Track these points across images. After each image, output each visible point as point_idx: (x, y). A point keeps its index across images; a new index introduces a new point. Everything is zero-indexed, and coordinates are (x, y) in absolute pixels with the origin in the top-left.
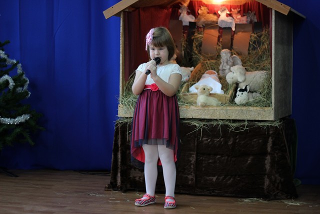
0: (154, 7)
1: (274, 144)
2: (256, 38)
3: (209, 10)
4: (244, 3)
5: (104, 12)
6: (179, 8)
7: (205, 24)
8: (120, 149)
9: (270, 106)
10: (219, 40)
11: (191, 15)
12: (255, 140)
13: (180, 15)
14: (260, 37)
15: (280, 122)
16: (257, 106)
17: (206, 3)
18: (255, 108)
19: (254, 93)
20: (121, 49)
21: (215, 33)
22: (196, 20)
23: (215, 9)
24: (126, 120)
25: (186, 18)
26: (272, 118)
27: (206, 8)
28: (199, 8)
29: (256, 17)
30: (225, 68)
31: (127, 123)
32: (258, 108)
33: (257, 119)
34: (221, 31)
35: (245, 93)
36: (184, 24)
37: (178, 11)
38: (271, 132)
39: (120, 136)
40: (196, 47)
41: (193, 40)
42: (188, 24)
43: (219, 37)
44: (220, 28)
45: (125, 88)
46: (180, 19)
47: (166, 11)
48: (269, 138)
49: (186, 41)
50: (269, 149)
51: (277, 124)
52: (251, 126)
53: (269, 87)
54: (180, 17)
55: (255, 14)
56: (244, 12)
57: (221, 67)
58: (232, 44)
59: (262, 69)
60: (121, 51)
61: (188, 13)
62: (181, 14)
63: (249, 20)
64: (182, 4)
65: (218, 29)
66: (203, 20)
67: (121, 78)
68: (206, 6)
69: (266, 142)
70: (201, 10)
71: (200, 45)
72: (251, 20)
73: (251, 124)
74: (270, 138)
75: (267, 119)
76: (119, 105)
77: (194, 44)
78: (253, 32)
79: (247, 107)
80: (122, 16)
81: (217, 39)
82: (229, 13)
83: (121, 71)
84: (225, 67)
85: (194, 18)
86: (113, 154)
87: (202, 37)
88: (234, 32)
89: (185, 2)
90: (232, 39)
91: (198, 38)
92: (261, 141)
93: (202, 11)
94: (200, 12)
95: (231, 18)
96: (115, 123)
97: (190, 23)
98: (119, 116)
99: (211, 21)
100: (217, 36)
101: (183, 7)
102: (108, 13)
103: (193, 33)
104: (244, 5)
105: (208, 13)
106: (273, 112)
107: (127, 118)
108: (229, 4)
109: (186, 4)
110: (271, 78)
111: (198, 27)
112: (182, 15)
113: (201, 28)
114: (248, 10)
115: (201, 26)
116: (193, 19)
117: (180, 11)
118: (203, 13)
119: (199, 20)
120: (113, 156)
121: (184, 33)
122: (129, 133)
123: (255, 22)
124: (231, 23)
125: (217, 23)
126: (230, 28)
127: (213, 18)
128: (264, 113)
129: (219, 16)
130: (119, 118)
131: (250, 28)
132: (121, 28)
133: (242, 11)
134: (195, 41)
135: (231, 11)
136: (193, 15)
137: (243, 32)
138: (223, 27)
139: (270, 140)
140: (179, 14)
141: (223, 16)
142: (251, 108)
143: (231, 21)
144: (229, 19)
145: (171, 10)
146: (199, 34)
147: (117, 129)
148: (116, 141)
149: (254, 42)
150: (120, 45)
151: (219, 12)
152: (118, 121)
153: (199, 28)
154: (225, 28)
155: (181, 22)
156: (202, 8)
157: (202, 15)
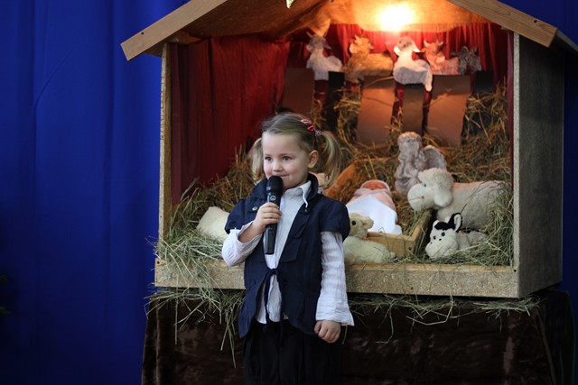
0: (248, 36)
1: (519, 353)
2: (478, 107)
3: (372, 44)
4: (452, 27)
5: (122, 44)
6: (307, 40)
7: (365, 77)
8: (158, 361)
9: (509, 264)
10: (395, 112)
11: (333, 58)
12: (474, 344)
13: (309, 57)
14: (489, 104)
15: (534, 301)
16: (477, 264)
17: (365, 29)
18: (474, 269)
19: (472, 233)
20: (162, 129)
21: (386, 97)
22: (345, 68)
23: (388, 43)
24: (172, 295)
25: (324, 64)
26: (513, 292)
27: (367, 40)
28: (352, 41)
29: (478, 61)
30: (409, 176)
31: (174, 301)
32: (481, 269)
33: (478, 295)
34: (400, 91)
35: (450, 232)
36: (318, 77)
37: (304, 48)
38: (512, 326)
39: (158, 332)
40: (345, 128)
41: (337, 112)
42: (326, 77)
43: (396, 106)
44: (399, 85)
45: (172, 220)
46: (308, 66)
47: (276, 47)
48: (506, 340)
49: (322, 114)
50: (507, 367)
51: (524, 307)
52: (463, 311)
53: (508, 218)
54: (308, 62)
55: (477, 53)
56: (453, 48)
57: (398, 174)
58: (425, 122)
59: (493, 178)
60: (162, 134)
61: (327, 53)
62: (310, 54)
63: (464, 66)
64: (313, 33)
65: (393, 89)
66: (359, 67)
67: (162, 196)
68: (367, 35)
69: (499, 351)
70: (356, 44)
71: (354, 123)
72: (468, 66)
73: (465, 305)
74: (510, 339)
75: (503, 295)
76: (157, 260)
77: (339, 121)
78: (474, 95)
79: (453, 267)
80: (164, 53)
81: (391, 109)
82: (418, 51)
83: (162, 179)
84: (408, 172)
85: (339, 62)
86: (143, 371)
87: (359, 106)
88: (430, 93)
89: (318, 28)
90: (426, 111)
91: (349, 107)
92: (487, 346)
93: (358, 46)
94: (353, 49)
95: (422, 62)
96: (148, 300)
97: (331, 74)
98: (156, 285)
99: (378, 70)
100: (392, 104)
101: (315, 40)
102: (132, 47)
103: (338, 97)
104: (453, 32)
105: (372, 51)
106: (515, 278)
107: (173, 289)
108: (419, 31)
109: (321, 33)
110: (511, 197)
111: (348, 83)
112: (312, 57)
113: (354, 85)
114: (462, 43)
115: (357, 82)
116: (337, 64)
117: (308, 48)
118: (361, 52)
119: (352, 66)
120: (143, 377)
121: (317, 96)
122: (179, 325)
123: (478, 72)
124: (423, 73)
125: (392, 75)
126: (421, 86)
127: (381, 62)
128: (495, 281)
129: (395, 58)
130: (157, 288)
131: (467, 85)
132: (163, 81)
133: (448, 47)
134: (341, 116)
135: (422, 46)
136: (337, 56)
137: (450, 94)
138: (404, 83)
139: (510, 345)
140: (305, 55)
141: (405, 58)
142: (464, 269)
143: (424, 69)
144: (418, 66)
145: (287, 45)
146: (350, 98)
147: (153, 314)
148: (150, 342)
149: (476, 117)
150: (160, 120)
151: (396, 50)
152: (156, 297)
153: (350, 84)
154: (409, 86)
155: (311, 72)
156: (359, 40)
157: (357, 56)
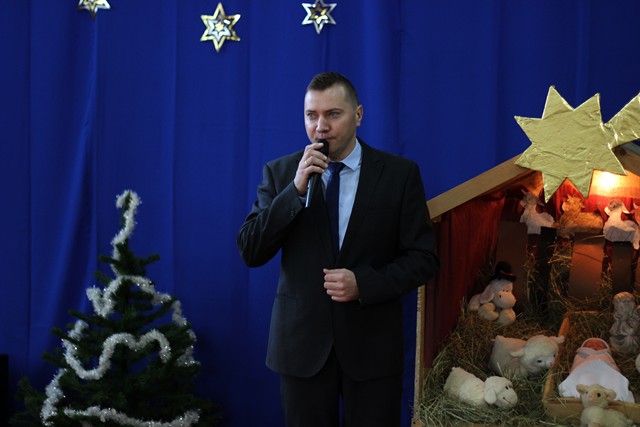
3: (584, 204)
6: (521, 197)
7: (576, 233)
10: (604, 268)
11: (545, 214)
21: (596, 252)
22: (557, 224)
23: (599, 203)
27: (579, 200)
28: (564, 199)
30: (625, 334)
34: (609, 248)
36: (530, 231)
37: (518, 203)
40: (557, 280)
41: (550, 267)
42: (539, 232)
43: (606, 262)
44: (608, 243)
46: (521, 221)
47: (494, 204)
54: (522, 217)
58: (633, 279)
62: (524, 209)
64: (527, 191)
65: (603, 244)
66: (571, 224)
70: (568, 203)
71: (565, 277)
77: (551, 274)
81: (601, 264)
82: (627, 212)
84: (624, 331)
85: (552, 219)
87: (570, 261)
88: (638, 251)
90: (634, 267)
91: (561, 262)
93: (570, 205)
94: (565, 207)
95: (632, 223)
97: (544, 229)
99: (589, 228)
100: (602, 259)
101: (528, 197)
103: (550, 253)
105: (583, 210)
111: (560, 238)
112: (526, 212)
113: (566, 240)
115: (568, 237)
116: (549, 221)
118: (573, 210)
119: (564, 223)
121: (530, 249)
124: (631, 233)
125: (601, 233)
126: (629, 244)
127: (592, 220)
129: (606, 218)
134: (554, 269)
135: (631, 208)
138: (613, 241)
140: (520, 210)
141: (615, 218)
143: (632, 229)
144: (627, 226)
145: (503, 201)
146: (562, 253)
151: (607, 210)
153: (561, 240)
155: (524, 226)
156: (571, 199)
157: (570, 214)
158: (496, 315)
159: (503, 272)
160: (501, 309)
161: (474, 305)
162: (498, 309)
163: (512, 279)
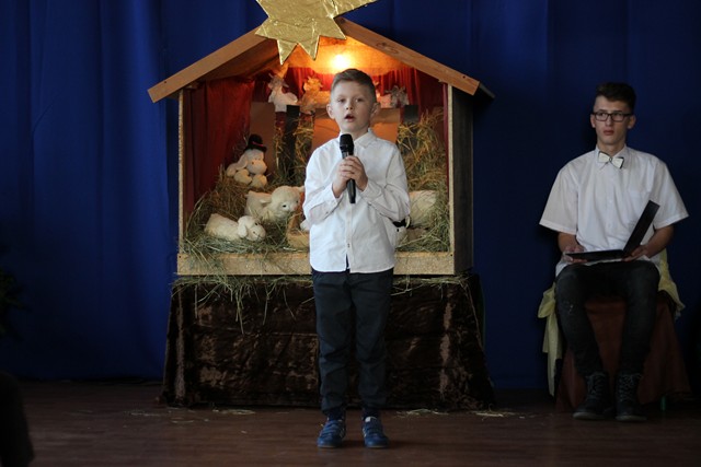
0: (227, 79)
1: (454, 313)
2: (407, 133)
4: (387, 71)
5: (149, 90)
6: (269, 80)
8: (181, 332)
9: (446, 251)
11: (290, 94)
12: (422, 309)
14: (415, 131)
15: (464, 277)
16: (424, 251)
17: (317, 71)
18: (422, 254)
22: (301, 102)
24: (192, 282)
25: (282, 99)
26: (451, 271)
27: (317, 81)
29: (406, 97)
31: (193, 286)
32: (428, 255)
33: (425, 273)
35: (402, 229)
36: (278, 109)
37: (266, 85)
38: (450, 295)
39: (181, 309)
40: (302, 149)
41: (295, 138)
42: (285, 110)
45: (188, 224)
47: (245, 86)
48: (446, 305)
49: (284, 140)
50: (447, 324)
51: (456, 281)
52: (414, 286)
53: (445, 216)
54: (270, 98)
55: (405, 91)
56: (386, 87)
59: (425, 187)
61: (285, 90)
62: (271, 91)
63: (395, 101)
64: (273, 74)
66: (312, 101)
68: (318, 76)
69: (441, 312)
70: (309, 84)
71: (308, 147)
72: (399, 102)
73: (415, 281)
74: (449, 305)
75: (443, 273)
76: (178, 255)
77: (297, 144)
78: (402, 123)
79: (407, 253)
85: (295, 97)
86: (168, 341)
87: (312, 133)
89: (280, 71)
91: (305, 134)
92: (432, 310)
93: (310, 85)
94: (306, 87)
96: (171, 286)
97: (289, 107)
98: (179, 274)
101: (275, 79)
103: (295, 126)
104: (386, 77)
105: (321, 89)
106: (451, 261)
107: (195, 277)
109: (281, 75)
110: (446, 202)
112: (274, 93)
113: (308, 115)
114: (393, 84)
115: (310, 113)
116: (294, 100)
117: (270, 86)
118: (312, 90)
119: (305, 101)
120: (167, 345)
121: (278, 125)
122: (198, 304)
123: (406, 106)
128: (437, 262)
130: (178, 277)
131: (397, 116)
133: (382, 87)
134: (298, 140)
137: (384, 123)
139: (448, 308)
140: (268, 92)
142: (416, 255)
145: (253, 84)
146: (305, 126)
147: (176, 296)
148: (174, 318)
149: (406, 141)
152: (176, 283)
153: (304, 115)
155: (272, 105)
156: (311, 81)
157: (310, 93)
158: (250, 179)
159: (256, 143)
160: (254, 174)
161: (231, 171)
162: (251, 174)
163: (264, 150)
